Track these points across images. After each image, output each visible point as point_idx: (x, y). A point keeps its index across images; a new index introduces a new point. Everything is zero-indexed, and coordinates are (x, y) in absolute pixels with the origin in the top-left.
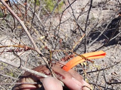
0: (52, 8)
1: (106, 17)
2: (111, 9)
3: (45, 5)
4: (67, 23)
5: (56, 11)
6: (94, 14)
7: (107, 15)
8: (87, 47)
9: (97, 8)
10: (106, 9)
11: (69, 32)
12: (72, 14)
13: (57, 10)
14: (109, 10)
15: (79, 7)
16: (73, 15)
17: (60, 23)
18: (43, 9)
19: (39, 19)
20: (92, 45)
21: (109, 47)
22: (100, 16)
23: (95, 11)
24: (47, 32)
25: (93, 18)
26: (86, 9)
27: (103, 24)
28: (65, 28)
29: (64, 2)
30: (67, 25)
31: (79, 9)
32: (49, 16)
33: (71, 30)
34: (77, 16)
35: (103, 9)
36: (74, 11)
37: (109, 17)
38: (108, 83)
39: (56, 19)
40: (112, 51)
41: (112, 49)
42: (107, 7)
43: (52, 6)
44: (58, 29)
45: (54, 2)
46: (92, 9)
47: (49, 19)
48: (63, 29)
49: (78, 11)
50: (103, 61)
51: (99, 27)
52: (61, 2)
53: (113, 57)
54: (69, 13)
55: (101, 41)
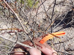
0: (31, 5)
2: (67, 6)
3: (27, 4)
4: (40, 14)
5: (34, 7)
6: (57, 9)
7: (65, 9)
8: (53, 29)
9: (59, 5)
10: (64, 6)
11: (42, 20)
13: (34, 6)
14: (66, 6)
15: (48, 4)
16: (45, 9)
18: (26, 6)
19: (24, 12)
20: (56, 28)
21: (66, 29)
22: (61, 10)
23: (58, 7)
24: (29, 20)
25: (56, 11)
26: (52, 6)
27: (62, 15)
28: (40, 17)
29: (39, 2)
31: (48, 6)
32: (29, 10)
33: (43, 19)
34: (47, 10)
35: (63, 6)
36: (45, 7)
37: (66, 10)
39: (34, 12)
40: (68, 31)
41: (68, 30)
42: (65, 4)
43: (31, 4)
44: (35, 18)
45: (32, 1)
46: (56, 6)
47: (30, 12)
49: (47, 7)
50: (63, 37)
51: (60, 17)
52: (37, 2)
53: (68, 35)
54: (41, 8)
55: (61, 25)
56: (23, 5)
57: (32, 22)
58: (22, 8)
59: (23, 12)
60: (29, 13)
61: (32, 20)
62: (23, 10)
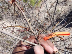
0: (33, 4)
1: (67, 10)
4: (42, 13)
6: (59, 8)
7: (67, 9)
9: (61, 5)
10: (67, 5)
11: (44, 19)
13: (37, 5)
15: (50, 3)
19: (27, 10)
20: (57, 27)
22: (63, 9)
24: (31, 18)
26: (54, 5)
27: (64, 14)
30: (42, 14)
32: (32, 9)
33: (45, 17)
34: (49, 9)
35: (65, 5)
36: (47, 6)
39: (36, 11)
40: (69, 31)
46: (58, 5)
48: (40, 17)
49: (49, 6)
50: (64, 37)
51: (62, 16)
55: (63, 25)
58: (25, 7)
60: (31, 12)
61: (34, 18)
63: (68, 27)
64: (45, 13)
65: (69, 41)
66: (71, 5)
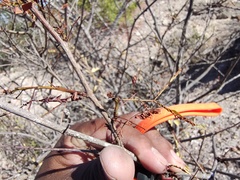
0: (112, 16)
1: (223, 34)
2: (233, 18)
3: (99, 10)
4: (142, 46)
5: (121, 20)
6: (198, 28)
7: (225, 29)
8: (181, 93)
9: (204, 16)
10: (224, 17)
11: (147, 64)
12: (153, 26)
13: (123, 19)
14: (229, 19)
15: (168, 13)
16: (156, 29)
17: (129, 46)
18: (96, 17)
19: (89, 37)
20: (192, 90)
21: (227, 95)
22: (210, 32)
23: (200, 22)
24: (104, 63)
25: (196, 37)
26: (182, 17)
27: (216, 47)
28: (139, 54)
29: (137, 4)
30: (142, 49)
31: (168, 16)
32: (107, 31)
33: (151, 60)
34: (162, 30)
35: (218, 18)
36: (158, 22)
37: (228, 33)
38: (218, 160)
39: (120, 37)
40: (232, 104)
41: (234, 99)
42: (225, 13)
43: (113, 11)
44: (124, 56)
45: (117, 3)
47: (107, 38)
48: (135, 58)
49: (166, 22)
50: (214, 123)
51: (208, 55)
52: (131, 4)
53: (234, 116)
54: (146, 26)
55: (211, 83)
56: (86, 13)
57: (115, 71)
58: (82, 26)
59: (86, 36)
60: (105, 42)
61: (115, 62)
62: (87, 32)
63: (228, 92)
64: (151, 43)
65: (232, 138)
66: (236, 18)
